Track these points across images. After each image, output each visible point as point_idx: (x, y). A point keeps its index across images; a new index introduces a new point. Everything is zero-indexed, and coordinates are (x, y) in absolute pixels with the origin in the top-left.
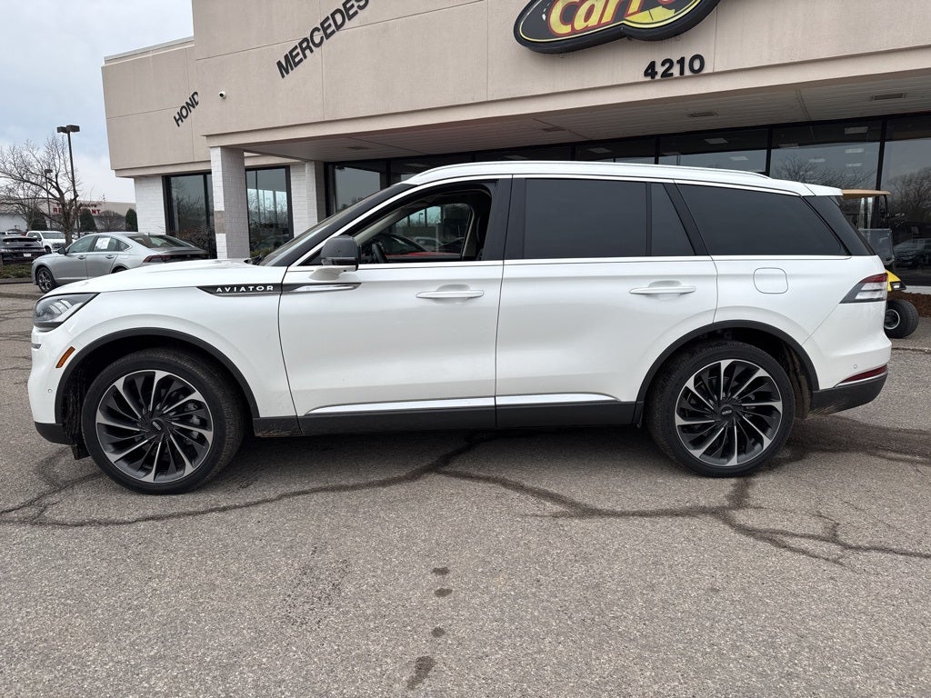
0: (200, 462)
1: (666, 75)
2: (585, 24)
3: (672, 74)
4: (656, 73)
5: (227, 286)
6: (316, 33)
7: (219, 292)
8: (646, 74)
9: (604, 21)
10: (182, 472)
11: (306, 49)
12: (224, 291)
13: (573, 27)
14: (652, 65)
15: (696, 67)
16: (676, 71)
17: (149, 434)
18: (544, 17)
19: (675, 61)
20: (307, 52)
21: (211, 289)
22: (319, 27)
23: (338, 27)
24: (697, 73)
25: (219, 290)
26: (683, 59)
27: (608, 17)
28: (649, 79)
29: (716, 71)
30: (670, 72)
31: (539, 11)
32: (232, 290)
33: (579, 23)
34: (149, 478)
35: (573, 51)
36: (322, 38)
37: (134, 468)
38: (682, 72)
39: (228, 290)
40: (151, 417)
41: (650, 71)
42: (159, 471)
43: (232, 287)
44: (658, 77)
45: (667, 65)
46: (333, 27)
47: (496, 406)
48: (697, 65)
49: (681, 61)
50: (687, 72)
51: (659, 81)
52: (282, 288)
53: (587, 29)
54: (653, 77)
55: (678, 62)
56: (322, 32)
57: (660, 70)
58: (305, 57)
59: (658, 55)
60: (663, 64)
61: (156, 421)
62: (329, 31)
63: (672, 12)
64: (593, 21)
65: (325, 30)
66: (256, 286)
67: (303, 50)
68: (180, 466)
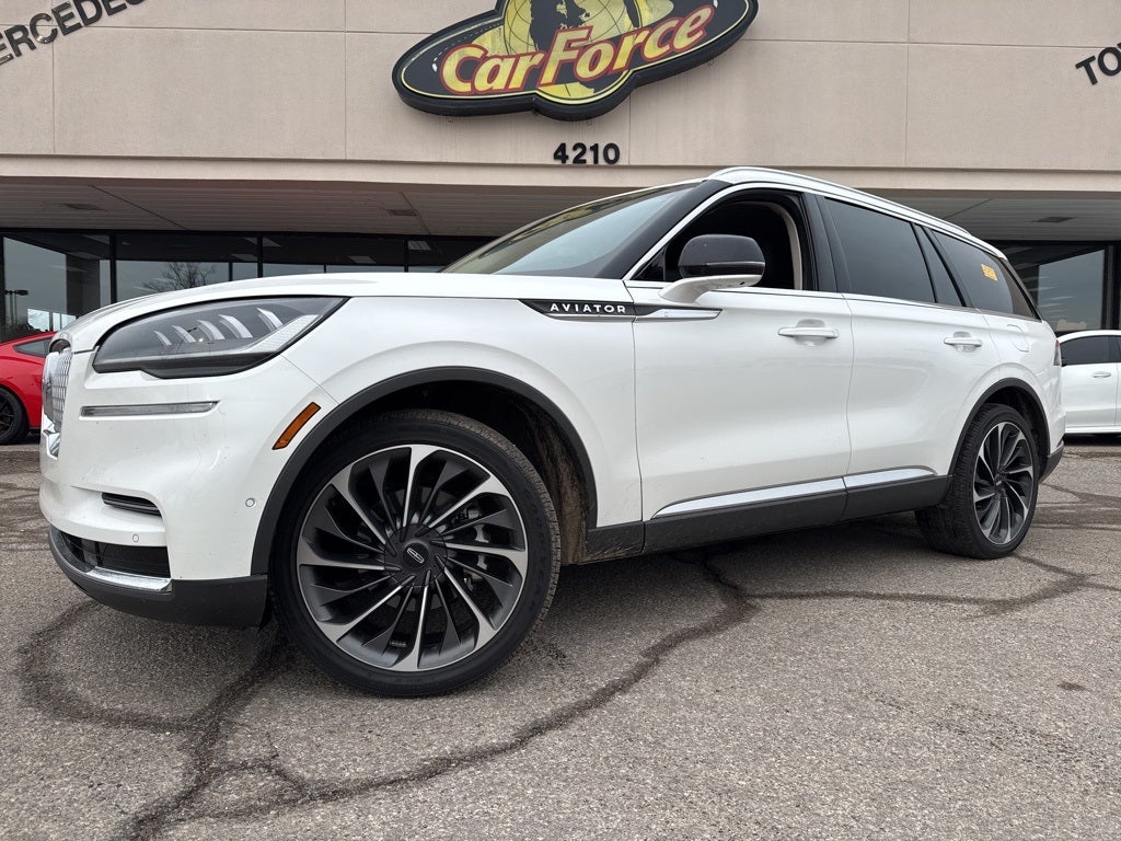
0: (504, 615)
1: (579, 161)
2: (489, 86)
3: (585, 161)
4: (567, 157)
5: (566, 302)
6: (41, 22)
7: (555, 311)
8: (556, 156)
9: (512, 86)
10: (472, 641)
11: (20, 41)
12: (562, 310)
13: (473, 86)
14: (562, 147)
15: (611, 157)
16: (589, 157)
17: (400, 576)
18: (435, 67)
19: (588, 147)
20: (23, 47)
21: (540, 306)
22: (50, 14)
23: (88, 22)
24: (612, 163)
25: (554, 307)
26: (596, 145)
27: (517, 82)
28: (559, 162)
29: (632, 164)
30: (583, 158)
31: (428, 58)
32: (572, 310)
33: (481, 83)
34: (410, 664)
35: (465, 116)
36: (54, 33)
37: (376, 647)
38: (596, 161)
39: (567, 309)
40: (403, 541)
41: (561, 154)
42: (426, 648)
43: (572, 303)
44: (570, 162)
45: (579, 151)
46: (78, 19)
47: (846, 490)
48: (612, 155)
49: (595, 148)
50: (602, 161)
51: (570, 166)
52: (636, 311)
53: (490, 91)
54: (564, 162)
55: (592, 148)
56: (54, 23)
57: (572, 155)
58: (19, 54)
59: (571, 137)
60: (575, 148)
61: (415, 547)
62: (69, 24)
63: (590, 92)
64: (499, 83)
65: (61, 21)
66: (603, 304)
67: (14, 44)
68: (469, 628)
